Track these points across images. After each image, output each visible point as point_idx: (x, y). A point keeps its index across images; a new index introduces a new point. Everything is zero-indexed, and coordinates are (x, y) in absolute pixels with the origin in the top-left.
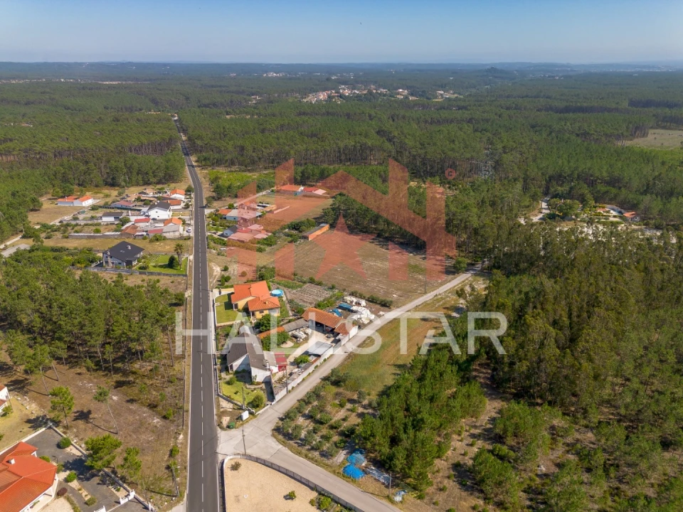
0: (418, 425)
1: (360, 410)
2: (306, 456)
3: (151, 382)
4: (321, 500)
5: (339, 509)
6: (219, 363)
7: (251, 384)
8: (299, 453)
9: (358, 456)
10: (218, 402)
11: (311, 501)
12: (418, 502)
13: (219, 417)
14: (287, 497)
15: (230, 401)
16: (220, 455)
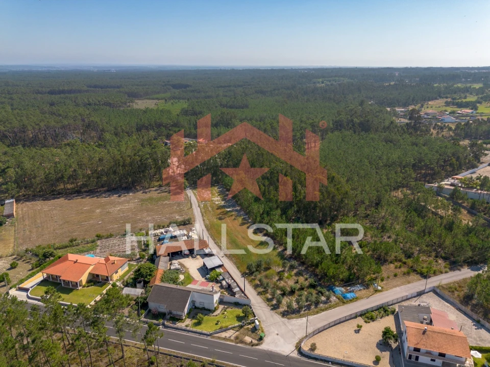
1: (292, 273)
4: (368, 316)
5: (377, 312)
6: (161, 321)
7: (214, 311)
8: (317, 313)
9: (337, 288)
10: (219, 338)
11: (366, 322)
12: (384, 282)
13: (242, 342)
14: (357, 332)
15: (226, 329)
16: (291, 355)
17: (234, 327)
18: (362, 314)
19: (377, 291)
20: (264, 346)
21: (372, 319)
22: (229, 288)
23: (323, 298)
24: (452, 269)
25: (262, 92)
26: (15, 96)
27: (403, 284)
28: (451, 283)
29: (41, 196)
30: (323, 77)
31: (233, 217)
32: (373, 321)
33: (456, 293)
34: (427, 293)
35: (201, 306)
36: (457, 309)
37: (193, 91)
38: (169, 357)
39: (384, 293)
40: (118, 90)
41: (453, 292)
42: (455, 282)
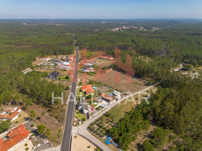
0: (127, 131)
1: (113, 124)
4: (98, 149)
6: (75, 107)
7: (83, 114)
8: (93, 135)
10: (74, 118)
11: (95, 149)
13: (73, 122)
14: (88, 147)
15: (77, 118)
16: (72, 133)
17: (79, 120)
20: (73, 127)
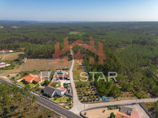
1: (91, 89)
2: (95, 103)
3: (30, 112)
4: (110, 108)
5: (114, 107)
6: (45, 97)
7: (61, 97)
8: (93, 103)
9: (104, 97)
10: (59, 105)
11: (108, 109)
12: (122, 98)
13: (65, 107)
14: (103, 112)
15: (62, 103)
16: (77, 115)
17: (65, 103)
18: (108, 107)
19: (117, 100)
20: (71, 110)
21: (111, 109)
22: (69, 91)
23: (97, 99)
24: (152, 97)
25: (113, 30)
26: (40, 30)
27: (129, 99)
28: (148, 102)
29: (34, 58)
30: (138, 25)
31: (82, 69)
32: (111, 110)
33: (149, 106)
34: (137, 104)
35: (58, 95)
36: (146, 112)
37: (90, 29)
38: (42, 107)
39: (120, 101)
40: (68, 28)
41: (148, 106)
42: (150, 102)
